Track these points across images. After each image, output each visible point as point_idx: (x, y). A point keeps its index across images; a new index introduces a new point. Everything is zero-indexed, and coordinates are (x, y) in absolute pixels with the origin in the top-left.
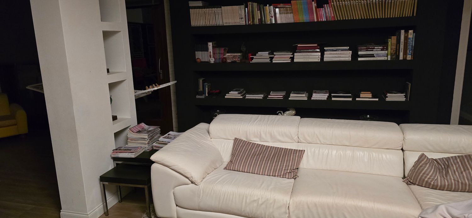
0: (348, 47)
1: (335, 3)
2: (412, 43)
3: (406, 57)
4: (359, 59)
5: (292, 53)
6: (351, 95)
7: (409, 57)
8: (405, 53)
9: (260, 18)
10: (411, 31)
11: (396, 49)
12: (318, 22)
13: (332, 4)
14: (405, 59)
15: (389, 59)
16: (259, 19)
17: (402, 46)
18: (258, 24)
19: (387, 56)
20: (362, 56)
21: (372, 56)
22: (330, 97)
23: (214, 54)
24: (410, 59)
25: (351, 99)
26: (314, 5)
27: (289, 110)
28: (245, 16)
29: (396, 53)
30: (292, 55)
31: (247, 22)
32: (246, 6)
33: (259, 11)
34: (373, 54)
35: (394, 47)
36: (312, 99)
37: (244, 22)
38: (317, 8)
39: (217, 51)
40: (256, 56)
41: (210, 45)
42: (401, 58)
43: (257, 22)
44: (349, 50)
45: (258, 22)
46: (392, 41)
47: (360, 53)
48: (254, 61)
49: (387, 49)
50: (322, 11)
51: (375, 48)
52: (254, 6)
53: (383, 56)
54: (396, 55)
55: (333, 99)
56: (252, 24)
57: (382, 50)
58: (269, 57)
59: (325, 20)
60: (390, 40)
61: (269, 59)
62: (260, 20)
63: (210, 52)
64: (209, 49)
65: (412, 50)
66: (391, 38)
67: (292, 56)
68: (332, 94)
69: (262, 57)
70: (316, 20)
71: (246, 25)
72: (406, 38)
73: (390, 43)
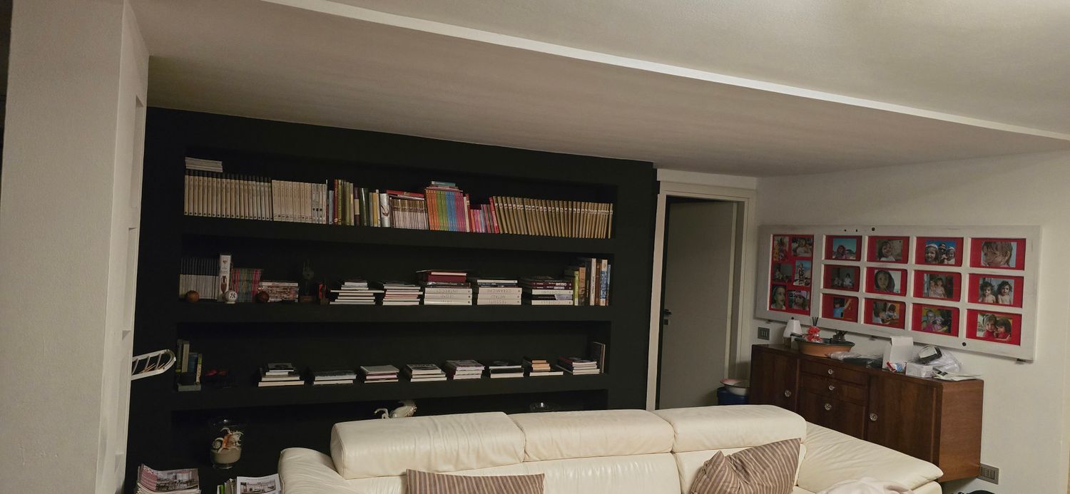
0: (516, 282)
1: (501, 204)
2: (606, 279)
3: (599, 301)
4: (534, 303)
5: (419, 288)
6: (520, 367)
7: (603, 302)
8: (598, 296)
9: (358, 213)
10: (605, 262)
11: (586, 287)
12: (471, 233)
13: (496, 204)
14: (597, 304)
15: (576, 304)
16: (355, 216)
17: (593, 284)
18: (353, 224)
19: (573, 299)
20: (538, 297)
21: (552, 297)
22: (486, 373)
23: (233, 281)
24: (604, 305)
25: (521, 375)
26: (466, 202)
27: (402, 405)
28: (328, 205)
29: (585, 294)
30: (420, 291)
31: (330, 220)
32: (331, 187)
33: (357, 201)
34: (553, 296)
35: (583, 285)
36: (454, 378)
37: (325, 218)
38: (471, 209)
39: (243, 274)
40: (341, 290)
41: (226, 261)
42: (592, 303)
43: (351, 221)
44: (518, 285)
45: (353, 221)
46: (580, 274)
47: (535, 292)
48: (338, 301)
49: (573, 288)
50: (480, 216)
51: (557, 284)
52: (348, 189)
53: (567, 299)
54: (586, 298)
55: (493, 376)
56: (340, 224)
57: (566, 288)
58: (372, 294)
59: (484, 231)
60: (577, 272)
61: (374, 298)
62: (359, 219)
63: (224, 277)
64: (222, 269)
65: (606, 290)
66: (578, 270)
67: (422, 293)
68: (490, 368)
69: (355, 293)
70: (468, 230)
71: (327, 224)
72: (599, 272)
73: (577, 278)
